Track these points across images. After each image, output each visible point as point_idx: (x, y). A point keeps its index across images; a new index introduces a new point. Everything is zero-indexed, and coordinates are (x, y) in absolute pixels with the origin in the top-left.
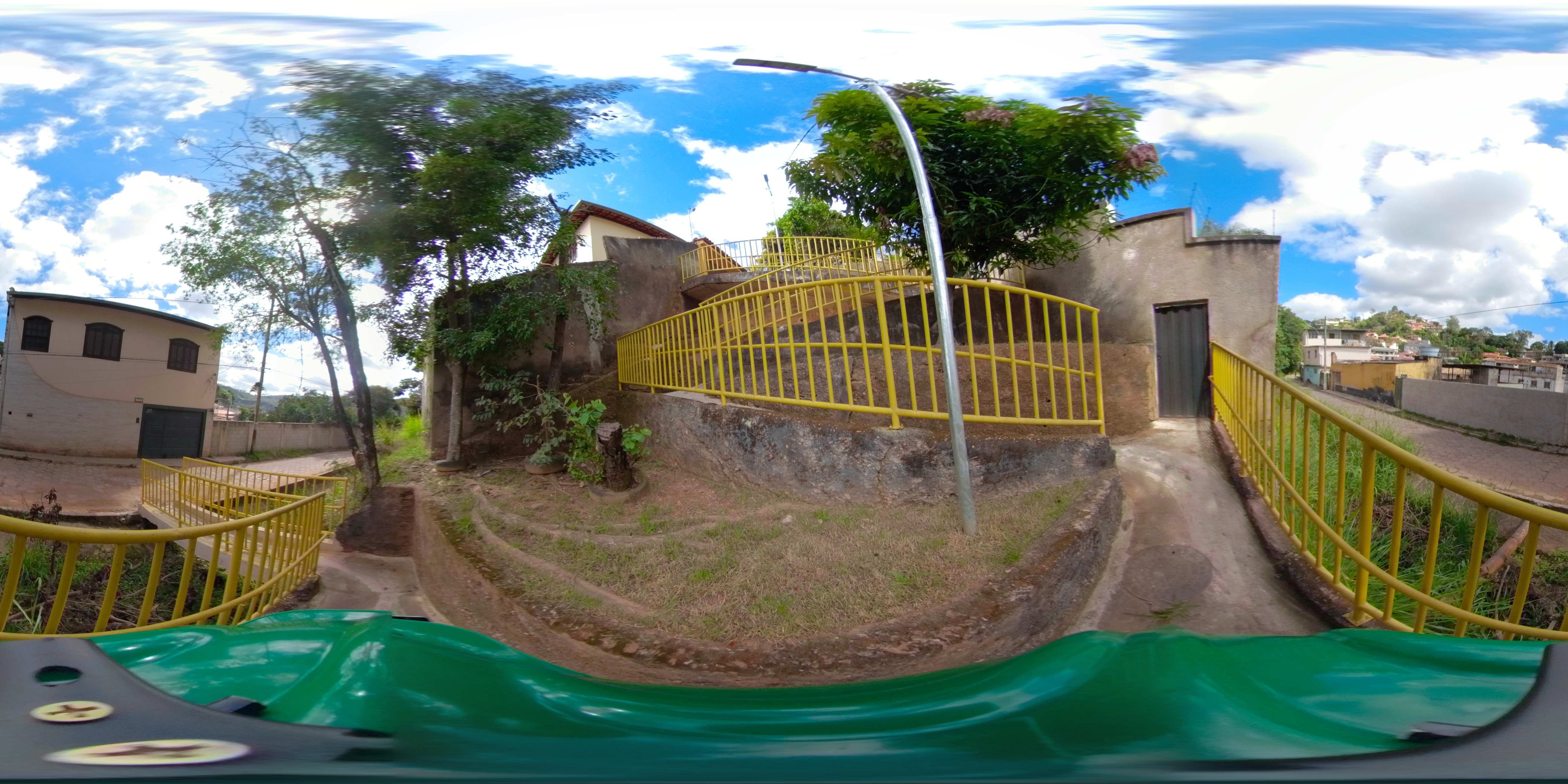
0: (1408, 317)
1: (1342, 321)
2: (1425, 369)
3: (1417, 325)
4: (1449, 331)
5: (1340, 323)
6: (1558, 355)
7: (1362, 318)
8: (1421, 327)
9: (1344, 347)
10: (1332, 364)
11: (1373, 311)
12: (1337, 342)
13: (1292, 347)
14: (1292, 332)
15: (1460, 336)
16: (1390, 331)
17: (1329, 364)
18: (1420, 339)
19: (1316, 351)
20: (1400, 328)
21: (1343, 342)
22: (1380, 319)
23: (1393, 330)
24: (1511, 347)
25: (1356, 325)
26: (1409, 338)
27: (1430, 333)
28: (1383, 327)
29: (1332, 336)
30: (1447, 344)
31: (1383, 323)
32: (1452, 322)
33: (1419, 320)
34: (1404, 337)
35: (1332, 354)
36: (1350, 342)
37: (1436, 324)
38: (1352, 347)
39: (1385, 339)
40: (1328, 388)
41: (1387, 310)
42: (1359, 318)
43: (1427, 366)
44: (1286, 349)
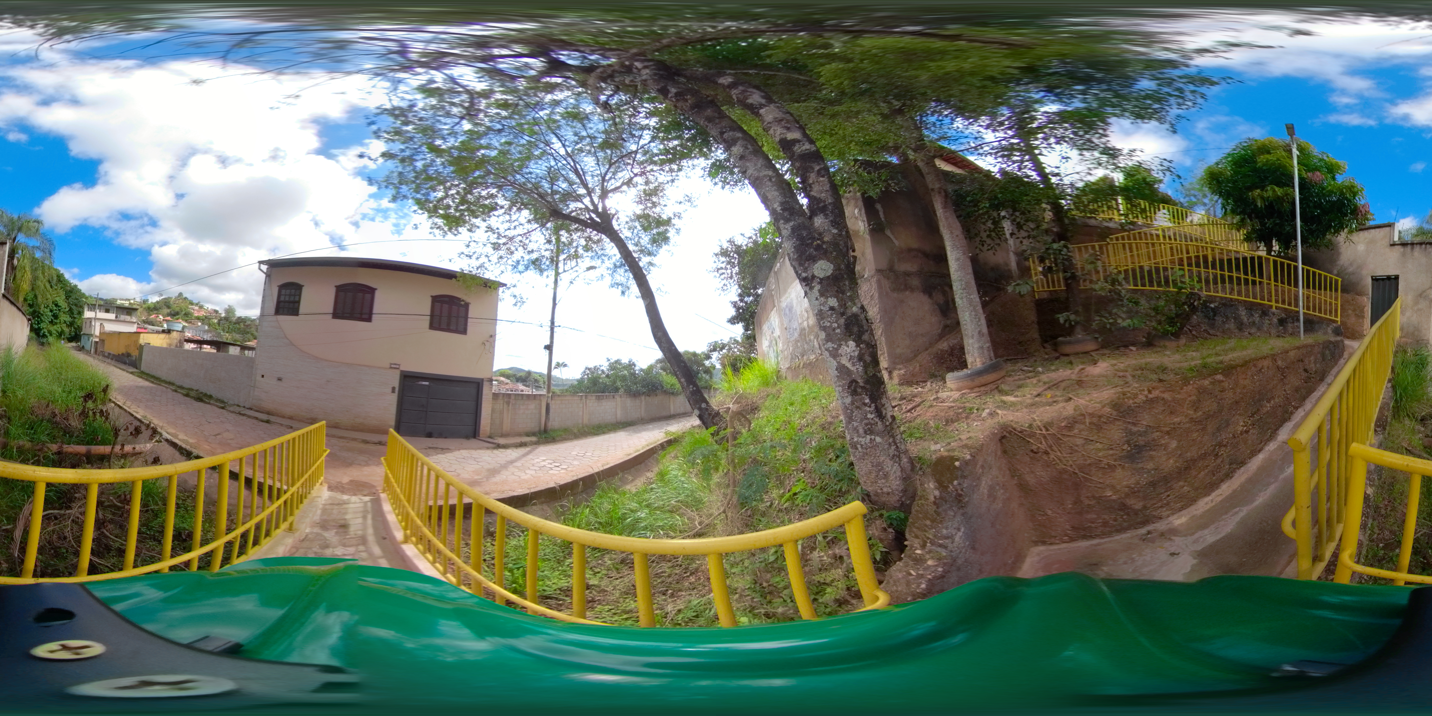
5: (130, 304)
9: (117, 320)
10: (101, 333)
12: (112, 316)
13: (75, 318)
14: (76, 305)
15: (235, 323)
16: (174, 315)
17: (97, 333)
18: (199, 324)
19: (91, 322)
20: (183, 312)
21: (116, 317)
22: (166, 303)
23: (177, 314)
25: (144, 306)
26: (190, 322)
29: (107, 311)
35: (104, 325)
36: (123, 317)
40: (94, 353)
41: (174, 295)
42: (147, 300)
44: (68, 319)
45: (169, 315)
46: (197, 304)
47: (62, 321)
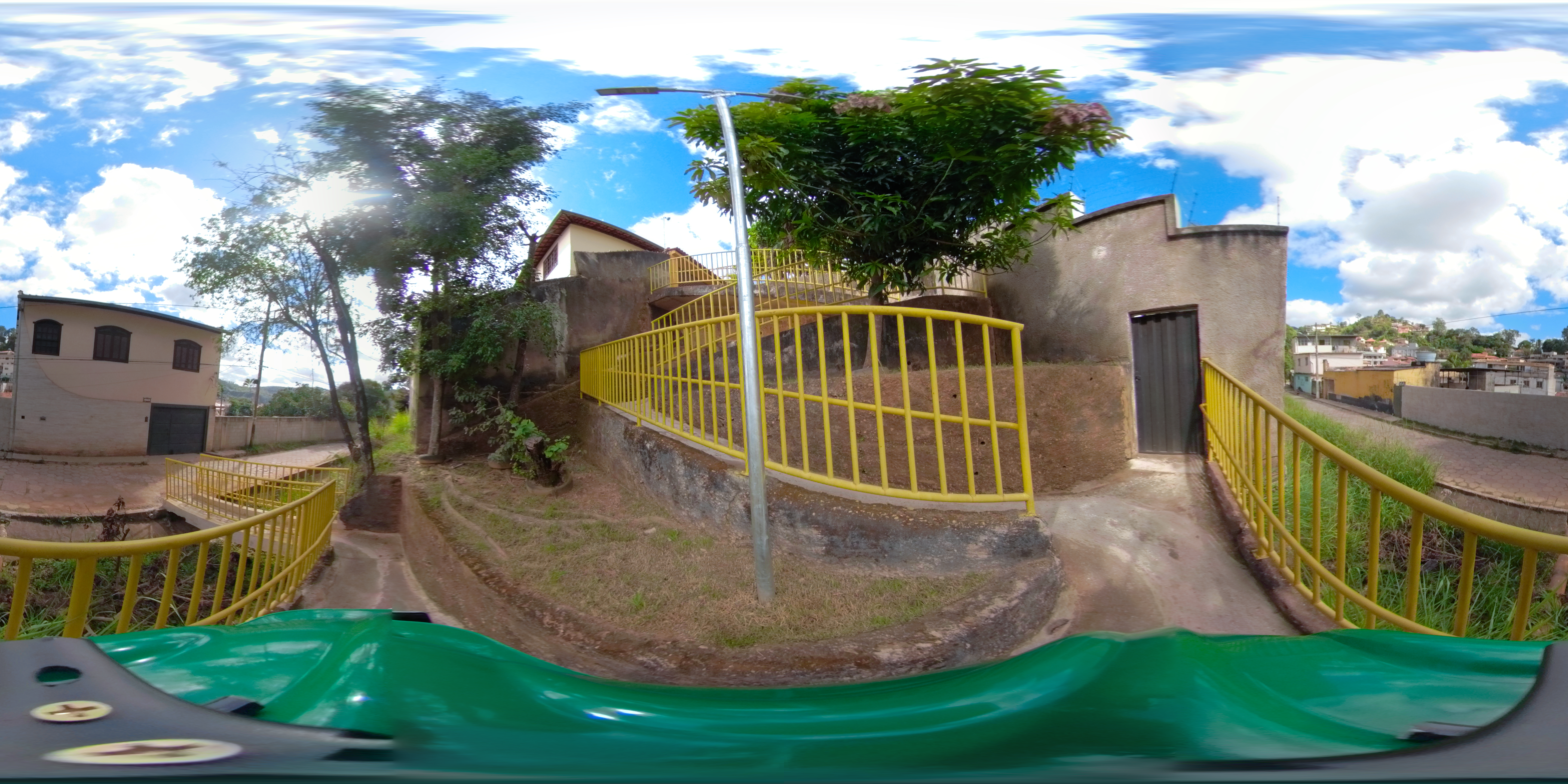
0: (1394, 320)
1: (1328, 326)
2: (1423, 376)
3: (1403, 328)
4: (1436, 333)
6: (1547, 353)
7: (1348, 324)
8: (1407, 331)
10: (1324, 371)
11: (1359, 315)
12: (1327, 348)
15: (1447, 337)
16: (1377, 335)
18: (1407, 342)
19: (1307, 359)
21: (1333, 349)
22: (1366, 323)
24: (1499, 347)
25: (1342, 330)
26: (1396, 341)
27: (1417, 336)
28: (1370, 331)
29: (1322, 343)
30: (1435, 346)
31: (1369, 327)
33: (1405, 323)
34: (1391, 341)
35: (1324, 361)
36: (1341, 348)
37: (1423, 326)
38: (1343, 353)
39: (1372, 343)
40: (1321, 397)
42: (1345, 323)
43: (1425, 372)
45: (1371, 336)
46: (1400, 321)
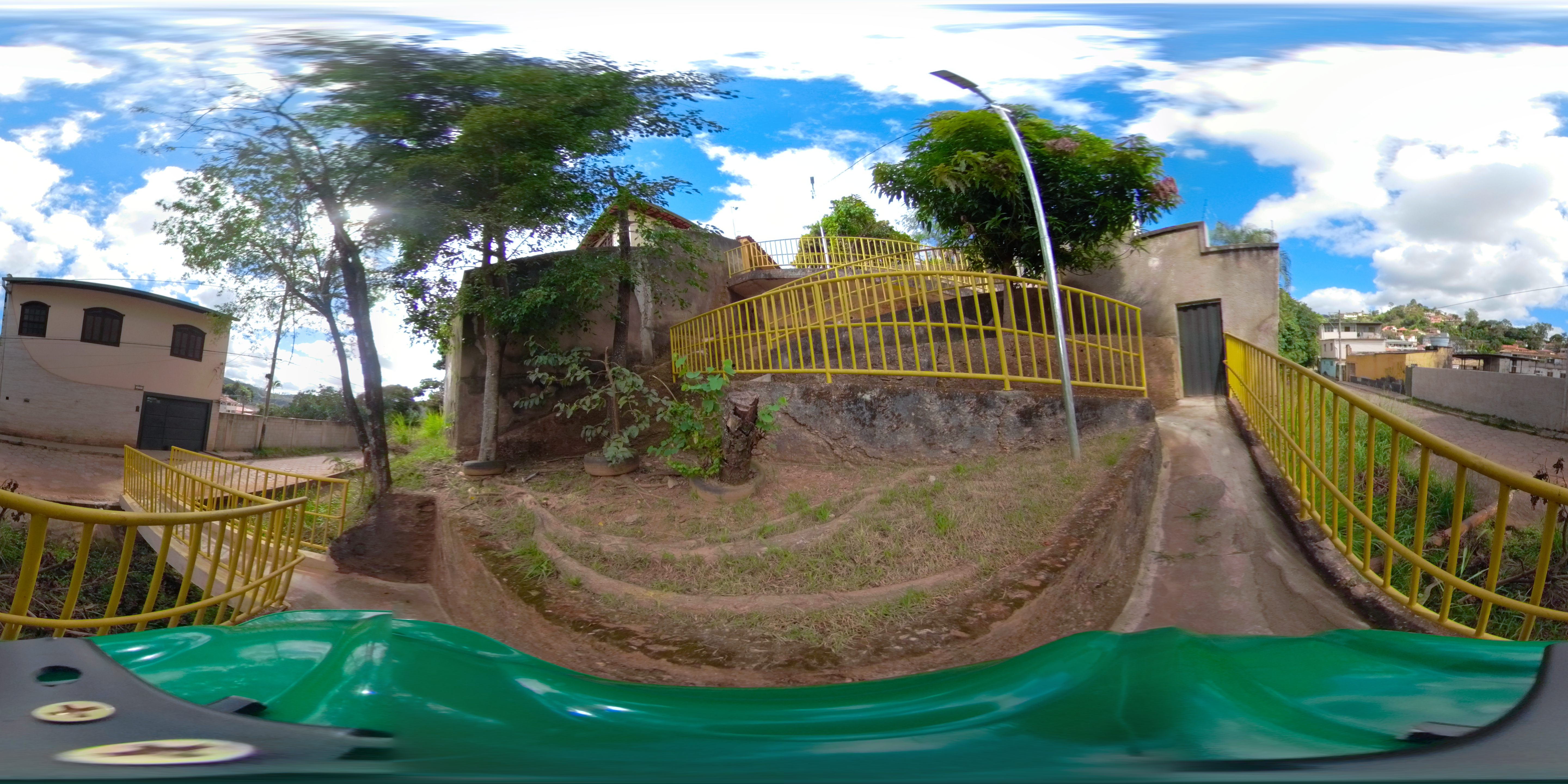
0: (1427, 310)
1: (1360, 315)
2: (1435, 359)
3: (1435, 318)
4: (1468, 324)
5: (1359, 317)
7: (1380, 312)
8: (1440, 320)
9: (1359, 339)
10: (1347, 356)
11: (1392, 304)
12: (1353, 335)
13: (1309, 341)
14: (1308, 327)
15: (1479, 328)
16: (1409, 324)
17: (1344, 356)
18: (1439, 332)
19: (1332, 344)
20: (1419, 321)
21: (1358, 335)
22: (1398, 313)
23: (1412, 323)
24: (1530, 339)
25: (1373, 318)
26: (1428, 331)
27: (1449, 326)
28: (1402, 320)
29: (1347, 329)
30: (1466, 336)
31: (1402, 316)
32: (1471, 315)
33: (1438, 313)
34: (1423, 330)
35: (1347, 346)
36: (1366, 335)
37: (1455, 317)
38: (1368, 339)
39: (1403, 332)
40: (1343, 379)
41: (1406, 303)
42: (1377, 312)
43: (1437, 356)
44: (1303, 343)
45: (1403, 325)
46: (1433, 310)
47: (1297, 347)
